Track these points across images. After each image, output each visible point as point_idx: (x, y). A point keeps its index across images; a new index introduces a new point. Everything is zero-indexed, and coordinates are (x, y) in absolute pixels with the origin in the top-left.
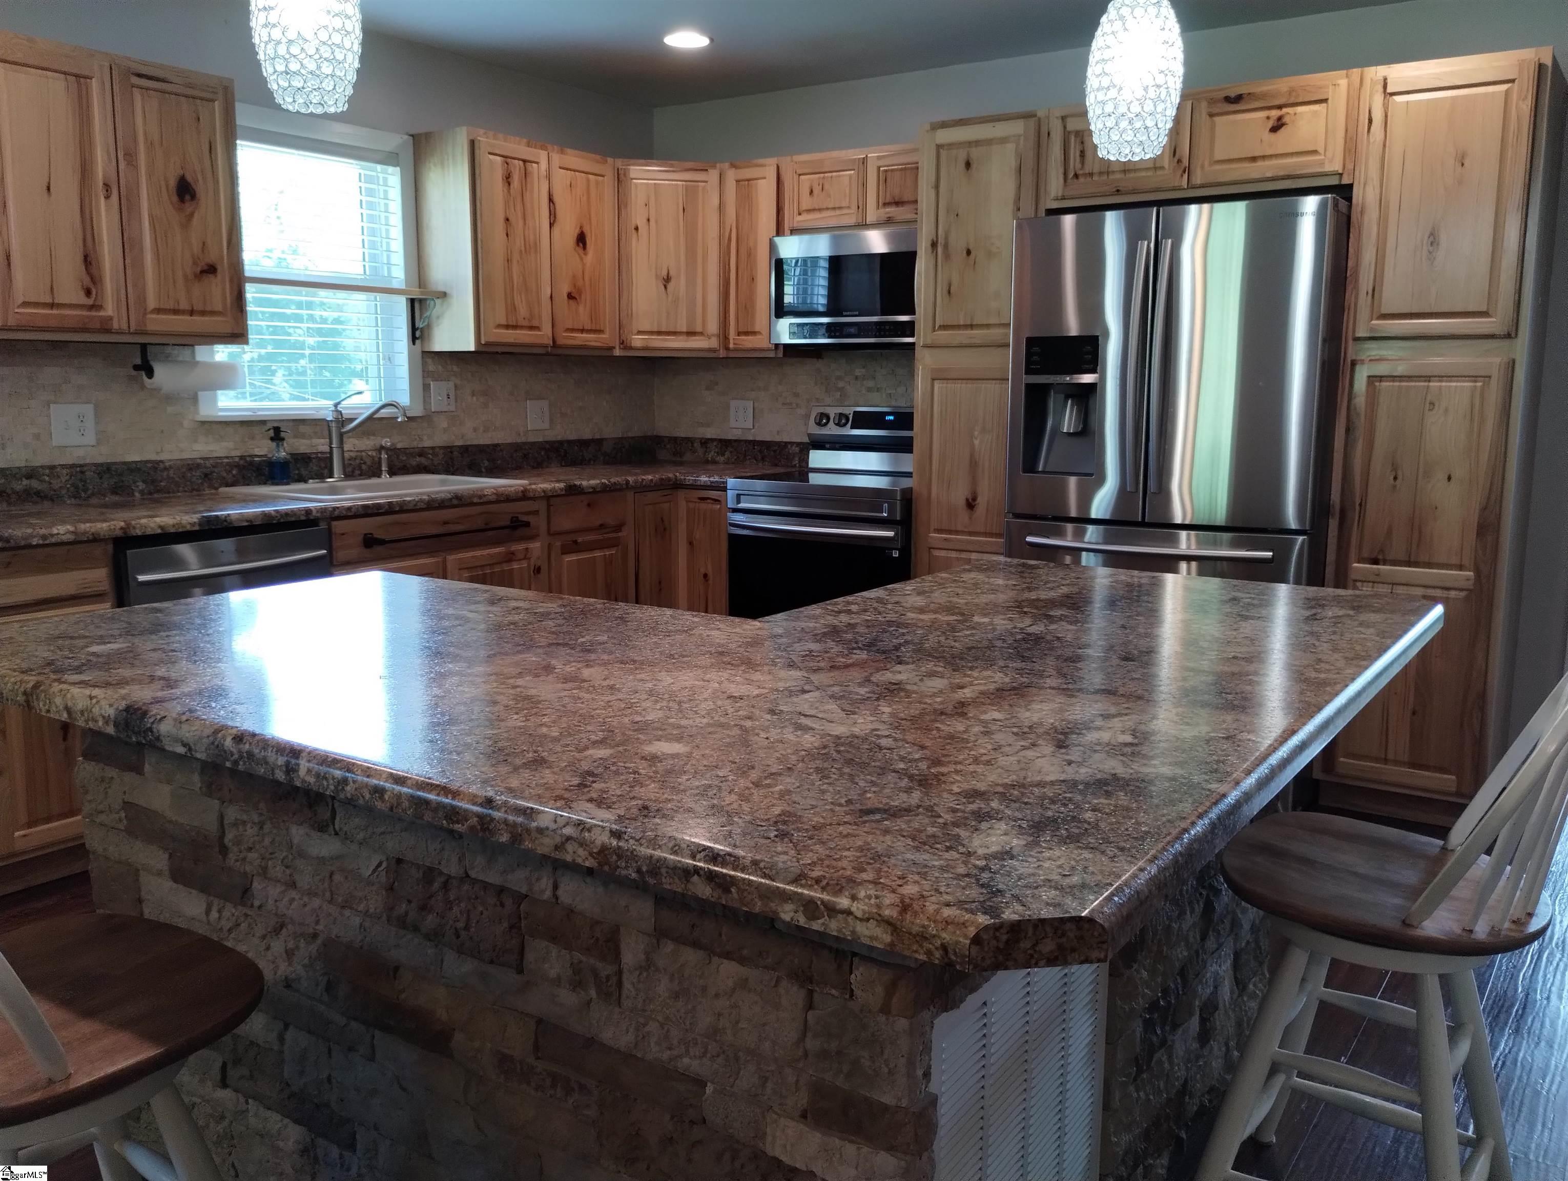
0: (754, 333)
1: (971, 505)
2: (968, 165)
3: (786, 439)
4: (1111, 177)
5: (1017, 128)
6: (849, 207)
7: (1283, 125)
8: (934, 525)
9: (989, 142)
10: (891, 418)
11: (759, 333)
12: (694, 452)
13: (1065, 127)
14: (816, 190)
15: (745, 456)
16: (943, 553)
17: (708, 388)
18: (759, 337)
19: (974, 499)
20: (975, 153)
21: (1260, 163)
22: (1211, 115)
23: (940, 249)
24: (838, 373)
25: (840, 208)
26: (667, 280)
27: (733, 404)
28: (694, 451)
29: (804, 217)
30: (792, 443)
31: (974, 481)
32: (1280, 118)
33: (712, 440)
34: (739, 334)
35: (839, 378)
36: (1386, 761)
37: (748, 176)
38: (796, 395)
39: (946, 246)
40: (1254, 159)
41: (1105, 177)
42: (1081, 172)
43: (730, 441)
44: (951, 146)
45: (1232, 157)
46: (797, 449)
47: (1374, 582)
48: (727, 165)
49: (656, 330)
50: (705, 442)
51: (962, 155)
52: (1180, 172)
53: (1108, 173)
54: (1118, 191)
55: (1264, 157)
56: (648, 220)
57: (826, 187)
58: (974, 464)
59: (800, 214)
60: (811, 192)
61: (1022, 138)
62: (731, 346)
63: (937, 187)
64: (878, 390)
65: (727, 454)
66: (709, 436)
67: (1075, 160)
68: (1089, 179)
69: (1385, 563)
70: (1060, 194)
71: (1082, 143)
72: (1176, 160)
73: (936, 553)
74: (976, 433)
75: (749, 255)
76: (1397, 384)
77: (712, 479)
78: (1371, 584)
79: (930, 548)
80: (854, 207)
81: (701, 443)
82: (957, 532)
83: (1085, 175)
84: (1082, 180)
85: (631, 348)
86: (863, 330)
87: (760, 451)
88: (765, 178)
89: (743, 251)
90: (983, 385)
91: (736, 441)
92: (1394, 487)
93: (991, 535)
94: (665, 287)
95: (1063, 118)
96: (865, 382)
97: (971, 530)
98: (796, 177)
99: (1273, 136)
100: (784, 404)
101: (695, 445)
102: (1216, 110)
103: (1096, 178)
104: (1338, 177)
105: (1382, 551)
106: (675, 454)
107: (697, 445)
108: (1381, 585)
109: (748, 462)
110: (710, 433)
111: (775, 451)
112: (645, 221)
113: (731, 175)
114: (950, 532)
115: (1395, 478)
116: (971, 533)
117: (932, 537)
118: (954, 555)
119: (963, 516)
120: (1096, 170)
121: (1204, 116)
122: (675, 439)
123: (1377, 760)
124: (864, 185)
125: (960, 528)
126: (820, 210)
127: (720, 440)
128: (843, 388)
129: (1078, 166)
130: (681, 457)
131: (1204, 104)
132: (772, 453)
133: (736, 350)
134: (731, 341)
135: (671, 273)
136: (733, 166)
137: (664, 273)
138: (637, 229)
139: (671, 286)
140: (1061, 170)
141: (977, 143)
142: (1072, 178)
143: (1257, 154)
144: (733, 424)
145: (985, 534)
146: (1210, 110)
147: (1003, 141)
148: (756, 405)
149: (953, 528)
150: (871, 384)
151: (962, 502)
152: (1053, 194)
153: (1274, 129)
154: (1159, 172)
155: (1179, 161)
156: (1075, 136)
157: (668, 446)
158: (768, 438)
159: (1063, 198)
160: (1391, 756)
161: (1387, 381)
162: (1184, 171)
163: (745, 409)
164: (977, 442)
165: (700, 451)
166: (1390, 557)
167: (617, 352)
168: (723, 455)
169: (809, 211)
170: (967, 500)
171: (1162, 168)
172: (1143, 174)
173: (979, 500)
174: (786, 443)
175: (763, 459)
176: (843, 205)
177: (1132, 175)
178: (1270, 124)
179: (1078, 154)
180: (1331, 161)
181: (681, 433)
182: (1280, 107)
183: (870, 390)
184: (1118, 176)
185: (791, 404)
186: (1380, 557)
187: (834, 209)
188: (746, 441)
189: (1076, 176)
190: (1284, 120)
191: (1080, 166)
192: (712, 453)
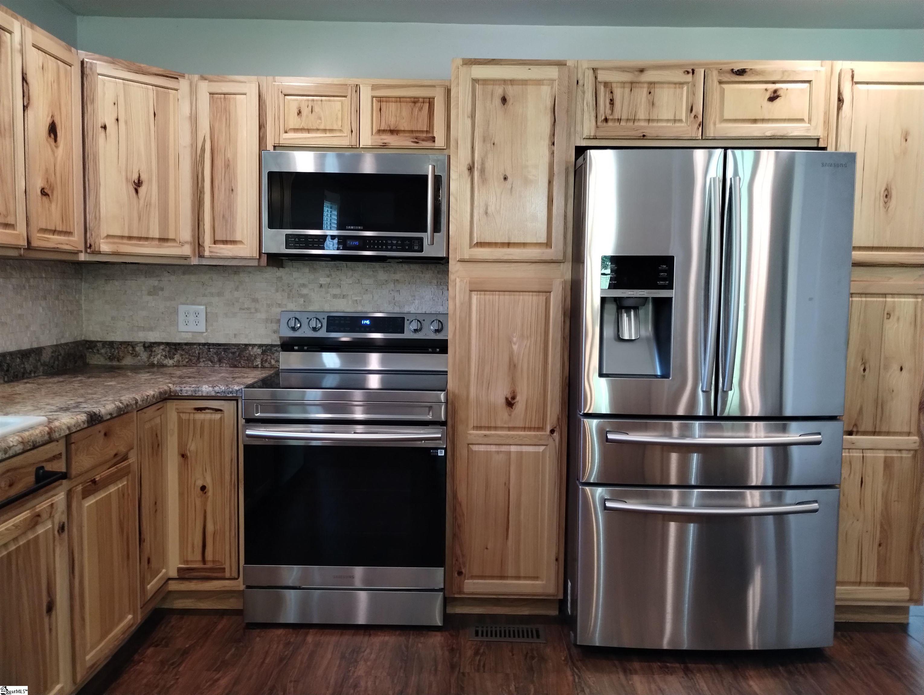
0: (234, 242)
1: (510, 403)
2: (504, 100)
3: (243, 341)
4: (636, 124)
5: (553, 72)
6: (341, 131)
7: (778, 97)
8: (472, 423)
9: (524, 82)
10: (368, 322)
11: (241, 242)
12: (137, 355)
13: (596, 78)
14: (305, 111)
15: (199, 358)
16: (482, 448)
17: (150, 294)
18: (239, 246)
19: (514, 398)
20: (511, 91)
21: (759, 125)
22: (720, 82)
23: (476, 174)
24: (301, 281)
25: (331, 130)
26: (138, 184)
27: (182, 308)
28: (135, 355)
29: (291, 135)
30: (254, 345)
31: (513, 381)
32: (775, 91)
33: (159, 344)
34: (215, 242)
35: (304, 285)
36: (860, 583)
37: (225, 90)
38: (255, 300)
39: (483, 171)
40: (755, 121)
41: (630, 124)
42: (611, 117)
43: (179, 344)
44: (485, 82)
45: (738, 118)
46: (259, 351)
47: (849, 449)
48: (196, 77)
49: (127, 235)
50: (149, 347)
51: (499, 91)
52: (697, 125)
53: (634, 121)
54: (644, 136)
55: (763, 120)
56: (117, 120)
57: (316, 109)
58: (513, 366)
59: (286, 132)
60: (299, 113)
61: (557, 83)
62: (207, 253)
63: (473, 116)
64: (344, 297)
65: (177, 357)
66: (153, 340)
67: (605, 106)
68: (617, 124)
69: (857, 433)
70: (592, 134)
71: (612, 92)
72: (693, 115)
73: (475, 448)
74: (515, 339)
75: (227, 165)
76: (864, 299)
77: (217, 389)
78: (847, 450)
79: (468, 444)
80: (347, 131)
81: (144, 346)
82: (496, 428)
83: (614, 120)
84: (610, 124)
85: (99, 253)
86: (366, 244)
87: (216, 353)
88: (245, 94)
89: (219, 163)
90: (522, 297)
91: (186, 344)
92: (864, 376)
93: (530, 429)
94: (137, 191)
95: (594, 70)
96: (330, 290)
97: (510, 425)
98: (281, 96)
99: (770, 103)
100: (241, 309)
101: (137, 349)
102: (725, 79)
103: (623, 123)
104: (816, 141)
105: (855, 425)
106: (111, 359)
107: (139, 349)
108: (854, 451)
109: (202, 364)
110: (153, 337)
111: (233, 353)
112: (114, 120)
113: (204, 88)
114: (489, 428)
115: (864, 370)
116: (510, 429)
117: (470, 434)
118: (493, 448)
119: (503, 414)
120: (624, 117)
121: (716, 83)
122: (111, 344)
123: (854, 583)
124: (358, 111)
125: (499, 424)
126: (308, 130)
127: (168, 344)
128: (307, 295)
129: (608, 111)
130: (118, 360)
131: (715, 73)
132: (230, 355)
133: (211, 258)
134: (207, 249)
135: (143, 177)
136: (203, 78)
137: (135, 177)
138: (104, 127)
139: (143, 190)
140: (593, 114)
141: (512, 82)
142: (602, 121)
143: (758, 117)
144: (182, 327)
145: (524, 429)
146: (721, 78)
147: (539, 82)
148: (209, 310)
149: (493, 424)
150: (337, 291)
151: (501, 401)
152: (586, 134)
153: (772, 99)
154: (677, 124)
155: (696, 117)
156: (605, 87)
157: (103, 351)
158: (222, 340)
159: (595, 138)
160: (864, 579)
161: (856, 297)
162: (700, 126)
163: (197, 314)
164: (515, 347)
165: (144, 356)
166: (862, 428)
167: (82, 257)
168: (172, 358)
169: (296, 130)
170: (507, 399)
171: (680, 121)
172: (664, 124)
173: (518, 398)
174: (246, 345)
175: (220, 361)
176: (335, 127)
177: (655, 124)
178: (768, 95)
179: (608, 101)
180: (815, 128)
181: (117, 337)
182: (774, 82)
183: (335, 296)
184: (643, 124)
185: (248, 309)
186: (855, 430)
187: (325, 131)
188: (199, 344)
189: (606, 120)
190: (778, 93)
191: (610, 112)
192: (159, 356)
